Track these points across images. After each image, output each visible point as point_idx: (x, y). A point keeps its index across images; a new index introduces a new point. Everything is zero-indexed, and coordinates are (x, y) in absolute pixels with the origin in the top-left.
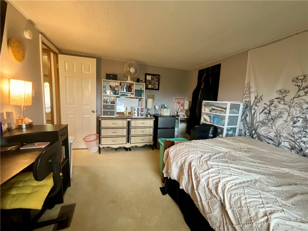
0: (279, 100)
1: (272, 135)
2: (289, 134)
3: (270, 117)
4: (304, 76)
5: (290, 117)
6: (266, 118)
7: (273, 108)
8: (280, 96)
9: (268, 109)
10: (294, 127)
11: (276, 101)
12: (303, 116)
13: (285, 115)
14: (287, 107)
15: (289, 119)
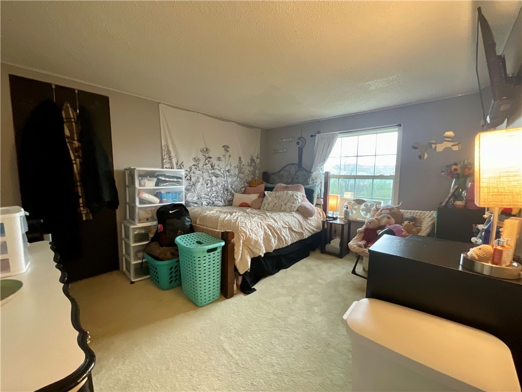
0: (196, 167)
1: (195, 199)
2: (205, 194)
3: (192, 183)
4: (207, 149)
5: (204, 181)
6: (188, 184)
7: (192, 175)
8: (195, 163)
9: (189, 175)
10: (207, 188)
11: (193, 167)
12: (210, 179)
13: (201, 180)
14: (201, 172)
15: (204, 183)
